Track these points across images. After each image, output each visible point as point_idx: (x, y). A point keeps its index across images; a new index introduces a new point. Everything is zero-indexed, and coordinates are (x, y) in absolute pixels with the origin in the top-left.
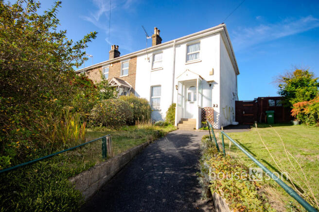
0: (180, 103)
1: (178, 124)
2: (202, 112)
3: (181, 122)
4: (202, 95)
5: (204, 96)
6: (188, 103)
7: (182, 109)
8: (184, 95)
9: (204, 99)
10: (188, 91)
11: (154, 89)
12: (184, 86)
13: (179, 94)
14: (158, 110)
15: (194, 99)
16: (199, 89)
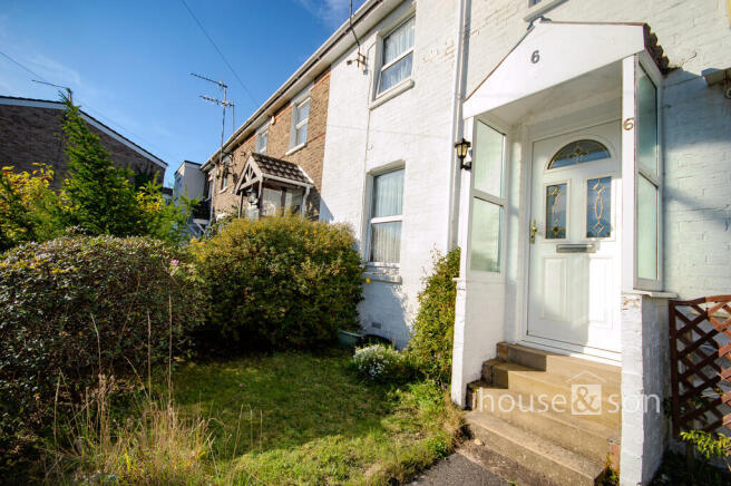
0: (491, 251)
1: (469, 389)
2: (674, 334)
3: (492, 377)
4: (666, 196)
5: (686, 201)
6: (546, 247)
7: (509, 287)
8: (516, 202)
9: (683, 223)
10: (547, 176)
11: (383, 182)
12: (518, 149)
13: (477, 196)
14: (387, 282)
15: (590, 222)
16: (642, 146)
